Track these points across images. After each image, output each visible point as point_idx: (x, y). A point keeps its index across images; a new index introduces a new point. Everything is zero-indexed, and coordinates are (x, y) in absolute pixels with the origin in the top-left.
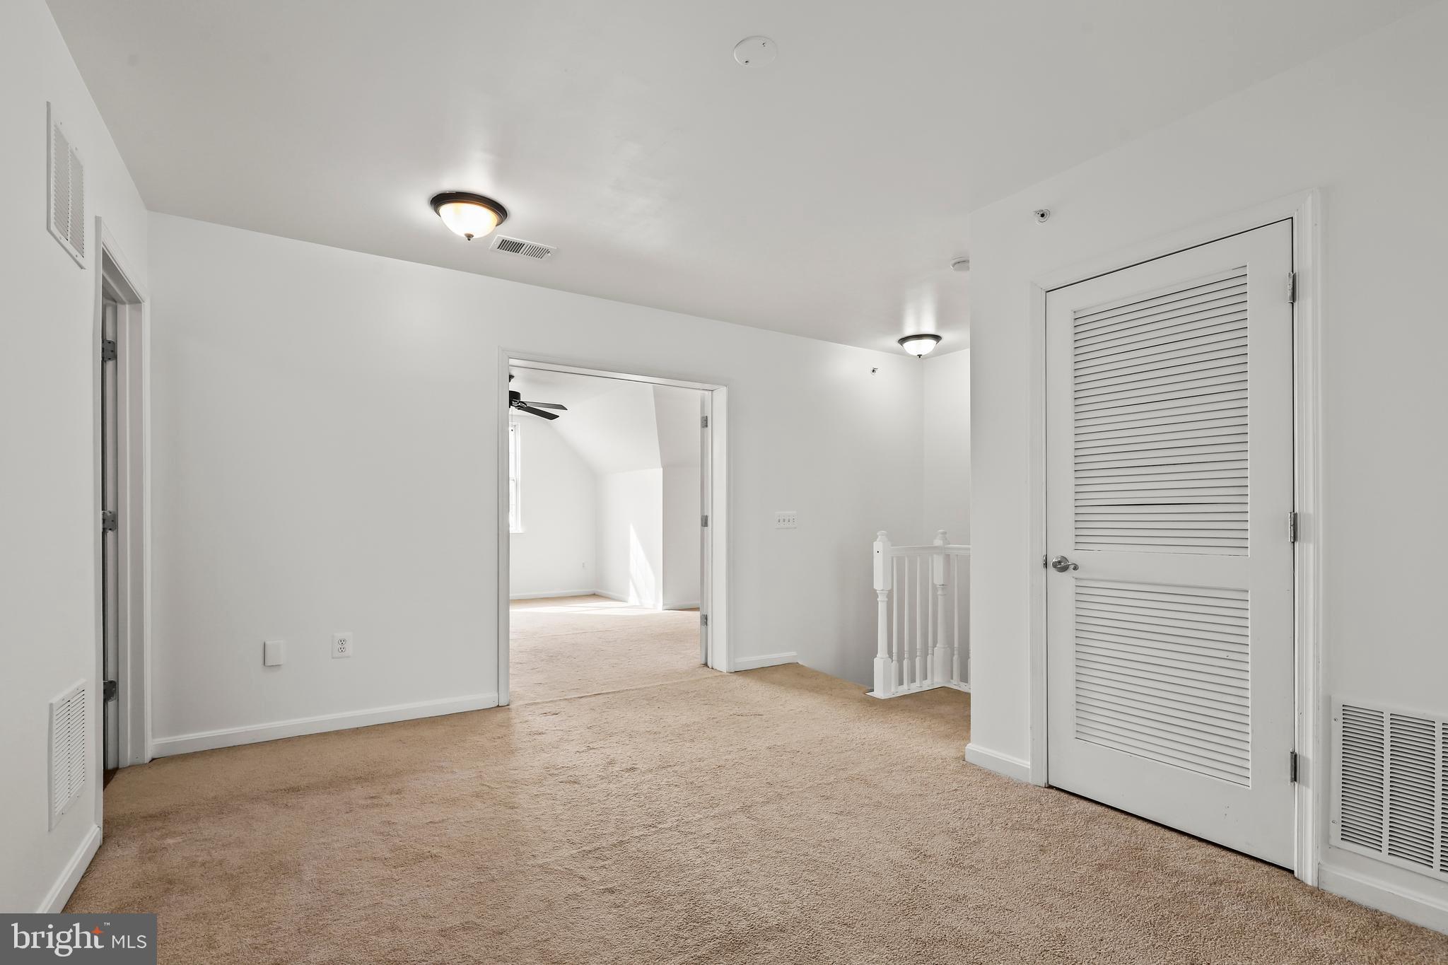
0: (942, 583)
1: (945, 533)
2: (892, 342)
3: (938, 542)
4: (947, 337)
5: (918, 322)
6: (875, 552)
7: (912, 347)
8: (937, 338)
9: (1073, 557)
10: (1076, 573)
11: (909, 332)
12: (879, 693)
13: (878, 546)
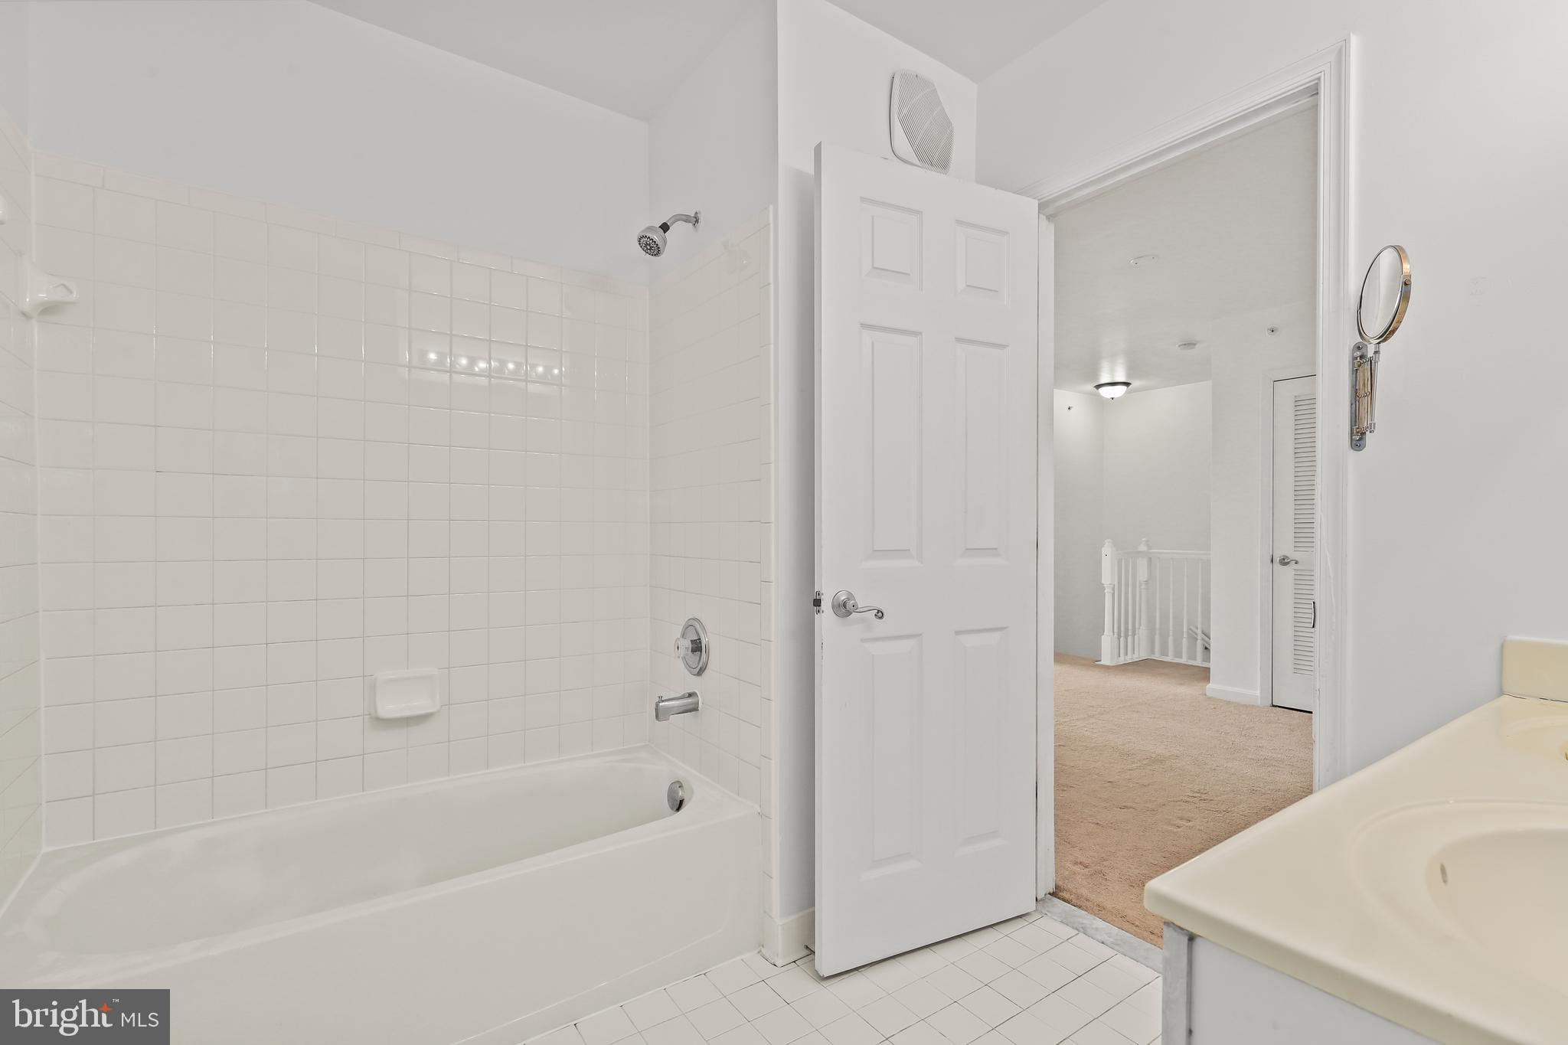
0: (1145, 579)
1: (1147, 541)
2: (1090, 387)
3: (1143, 548)
4: (1135, 384)
5: (1112, 371)
6: (1103, 555)
7: (1106, 392)
8: (1127, 384)
9: (1292, 555)
10: (1297, 567)
11: (1105, 379)
12: (1106, 660)
13: (1107, 551)
